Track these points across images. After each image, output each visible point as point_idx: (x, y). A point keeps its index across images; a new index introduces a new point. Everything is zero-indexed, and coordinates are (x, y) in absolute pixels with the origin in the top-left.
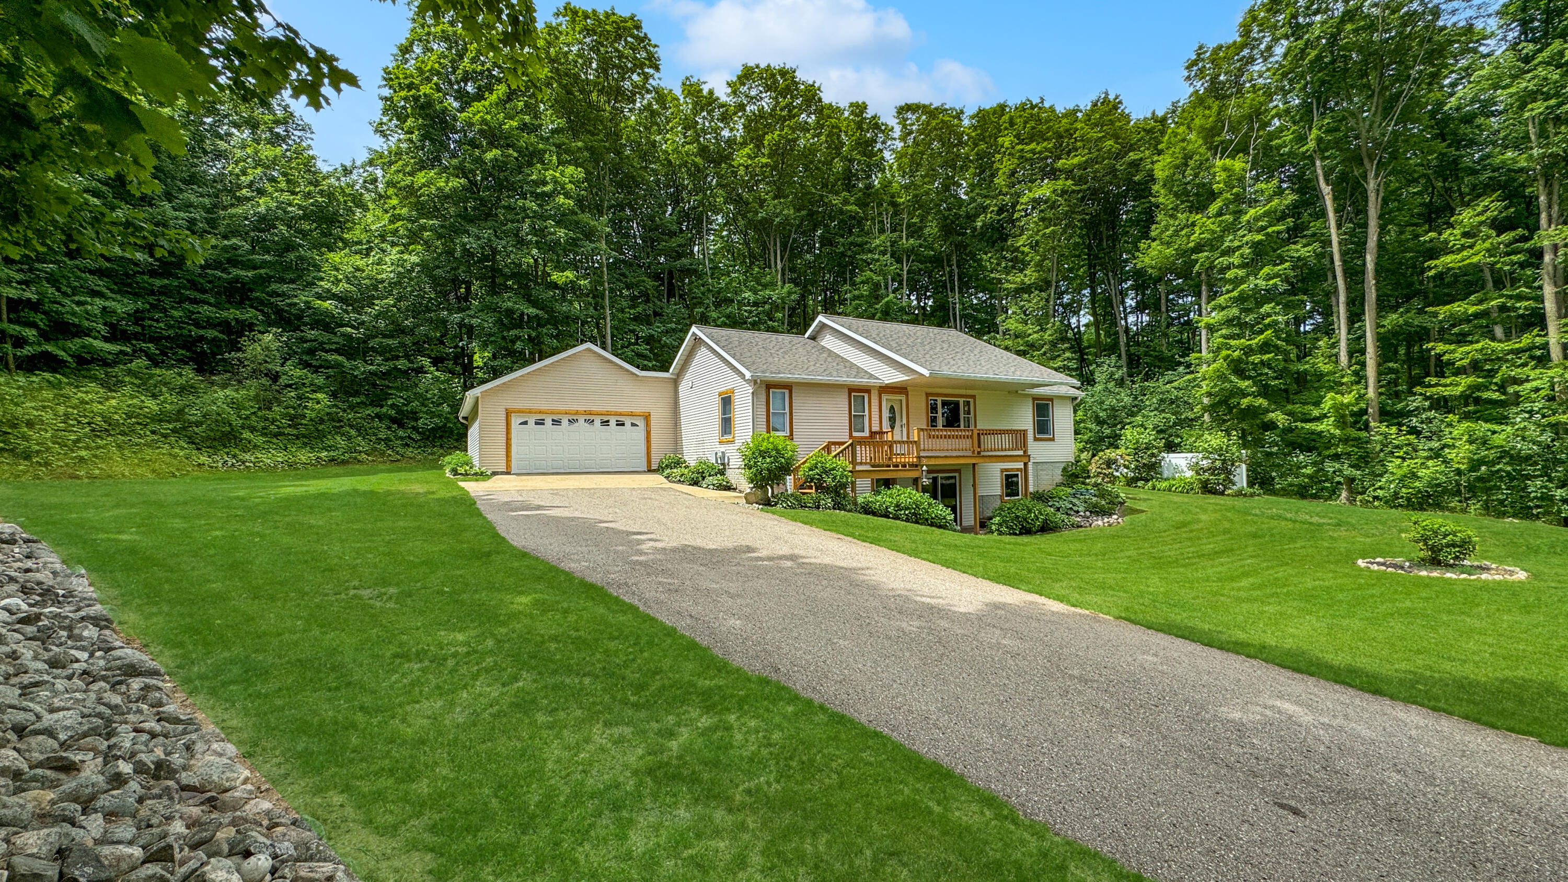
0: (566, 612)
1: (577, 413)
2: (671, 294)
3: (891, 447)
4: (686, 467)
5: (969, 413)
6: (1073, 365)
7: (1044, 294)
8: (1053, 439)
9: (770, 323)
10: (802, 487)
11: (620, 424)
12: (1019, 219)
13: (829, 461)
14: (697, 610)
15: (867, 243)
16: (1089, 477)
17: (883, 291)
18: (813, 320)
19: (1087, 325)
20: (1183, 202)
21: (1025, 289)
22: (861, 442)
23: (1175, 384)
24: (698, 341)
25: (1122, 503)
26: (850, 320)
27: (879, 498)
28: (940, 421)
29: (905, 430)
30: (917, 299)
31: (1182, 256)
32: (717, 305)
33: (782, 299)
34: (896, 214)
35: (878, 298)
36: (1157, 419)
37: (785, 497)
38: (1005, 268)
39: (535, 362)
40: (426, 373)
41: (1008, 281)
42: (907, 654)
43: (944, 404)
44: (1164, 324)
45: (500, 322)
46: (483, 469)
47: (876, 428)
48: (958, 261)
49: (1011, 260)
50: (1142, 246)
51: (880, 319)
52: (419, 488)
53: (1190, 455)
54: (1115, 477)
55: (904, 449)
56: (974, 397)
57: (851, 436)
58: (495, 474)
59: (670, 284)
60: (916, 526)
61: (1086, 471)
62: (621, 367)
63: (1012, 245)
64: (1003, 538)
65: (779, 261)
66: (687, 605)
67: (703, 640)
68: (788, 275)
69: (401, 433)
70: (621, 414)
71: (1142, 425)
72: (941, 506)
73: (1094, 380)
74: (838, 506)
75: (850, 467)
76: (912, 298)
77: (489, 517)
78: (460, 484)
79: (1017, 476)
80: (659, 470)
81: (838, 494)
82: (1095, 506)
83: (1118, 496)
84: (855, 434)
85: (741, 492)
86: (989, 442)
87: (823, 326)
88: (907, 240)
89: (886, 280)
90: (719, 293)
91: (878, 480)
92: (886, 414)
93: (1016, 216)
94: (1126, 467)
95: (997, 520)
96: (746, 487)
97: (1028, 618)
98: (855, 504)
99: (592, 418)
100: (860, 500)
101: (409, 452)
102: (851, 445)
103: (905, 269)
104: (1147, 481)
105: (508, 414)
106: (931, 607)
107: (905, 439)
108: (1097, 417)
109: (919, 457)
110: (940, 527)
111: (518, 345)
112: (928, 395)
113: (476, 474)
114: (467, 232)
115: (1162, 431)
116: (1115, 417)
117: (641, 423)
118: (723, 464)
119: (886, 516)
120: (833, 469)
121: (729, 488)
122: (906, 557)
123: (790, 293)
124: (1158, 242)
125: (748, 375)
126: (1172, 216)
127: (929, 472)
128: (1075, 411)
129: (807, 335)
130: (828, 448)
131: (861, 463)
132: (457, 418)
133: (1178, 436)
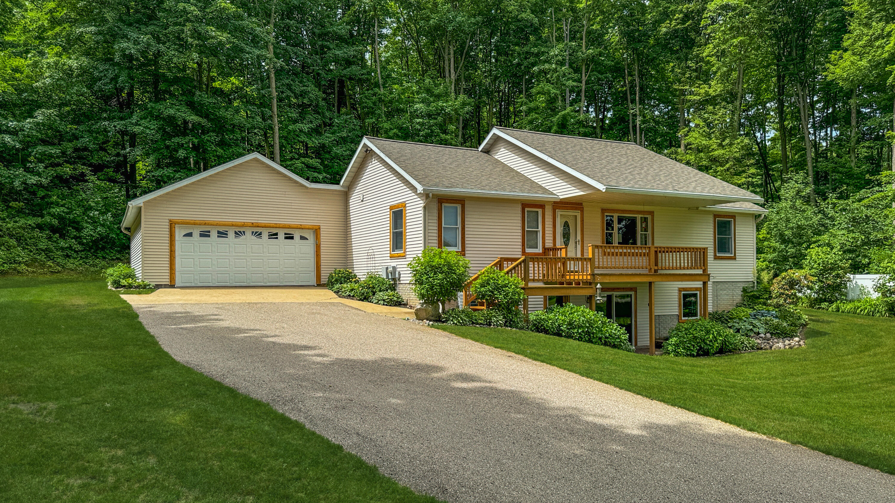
0: (230, 429)
1: (244, 225)
2: (341, 103)
3: (564, 264)
4: (356, 282)
5: (646, 230)
6: (757, 180)
7: (730, 106)
8: (734, 258)
9: (443, 136)
10: (473, 303)
11: (289, 237)
12: (706, 27)
13: (501, 277)
14: (363, 428)
15: (543, 53)
16: (770, 298)
17: (560, 103)
18: (488, 132)
19: (773, 140)
20: (878, 12)
21: (711, 101)
22: (534, 258)
23: (866, 201)
24: (368, 153)
25: (804, 326)
26: (526, 133)
27: (551, 316)
28: (616, 238)
29: (579, 247)
30: (595, 111)
31: (876, 66)
32: (389, 115)
33: (456, 110)
34: (576, 19)
35: (554, 111)
36: (844, 238)
37: (455, 313)
38: (690, 78)
39: (199, 171)
40: (86, 181)
41: (692, 93)
42: (577, 477)
43: (620, 220)
44: (854, 140)
45: (161, 129)
46: (146, 282)
47: (549, 244)
48: (640, 71)
49: (696, 70)
50: (832, 57)
51: (556, 132)
52: (79, 301)
53: (878, 276)
54: (798, 298)
55: (579, 266)
56: (652, 213)
57: (524, 253)
58: (158, 287)
59: (341, 93)
60: (589, 345)
61: (767, 290)
62: (290, 179)
63: (697, 56)
64: (679, 359)
65: (452, 71)
66: (354, 422)
67: (369, 458)
68: (463, 85)
69: (62, 243)
70: (290, 227)
71: (829, 245)
72: (615, 326)
73: (779, 198)
74: (510, 323)
75: (522, 284)
76: (591, 110)
77: (152, 331)
78: (123, 296)
79: (695, 295)
80: (329, 284)
81: (509, 311)
82: (776, 327)
83: (799, 318)
84: (528, 250)
85: (411, 307)
86: (667, 260)
87: (497, 139)
88: (587, 48)
89: (563, 93)
90: (391, 102)
91: (550, 298)
92: (559, 229)
93: (703, 23)
94: (811, 289)
95: (673, 340)
96: (417, 303)
97: (703, 442)
98: (527, 321)
99: (259, 230)
100: (532, 317)
101: (70, 264)
102: (524, 261)
103: (584, 79)
104: (831, 302)
105: (172, 225)
106: (603, 429)
107: (579, 255)
108: (782, 235)
109: (593, 275)
110: (614, 346)
111: (181, 153)
112: (603, 211)
113: (138, 287)
114: (125, 36)
115: (850, 251)
116: (801, 236)
117: (311, 238)
118: (394, 279)
119: (558, 334)
120: (506, 286)
121: (399, 303)
122: (578, 376)
123: (464, 104)
124: (850, 52)
125: (420, 188)
126: (867, 25)
127: (603, 290)
128: (758, 230)
129: (480, 149)
130: (500, 265)
131: (534, 280)
132: (119, 228)
133: (865, 256)
